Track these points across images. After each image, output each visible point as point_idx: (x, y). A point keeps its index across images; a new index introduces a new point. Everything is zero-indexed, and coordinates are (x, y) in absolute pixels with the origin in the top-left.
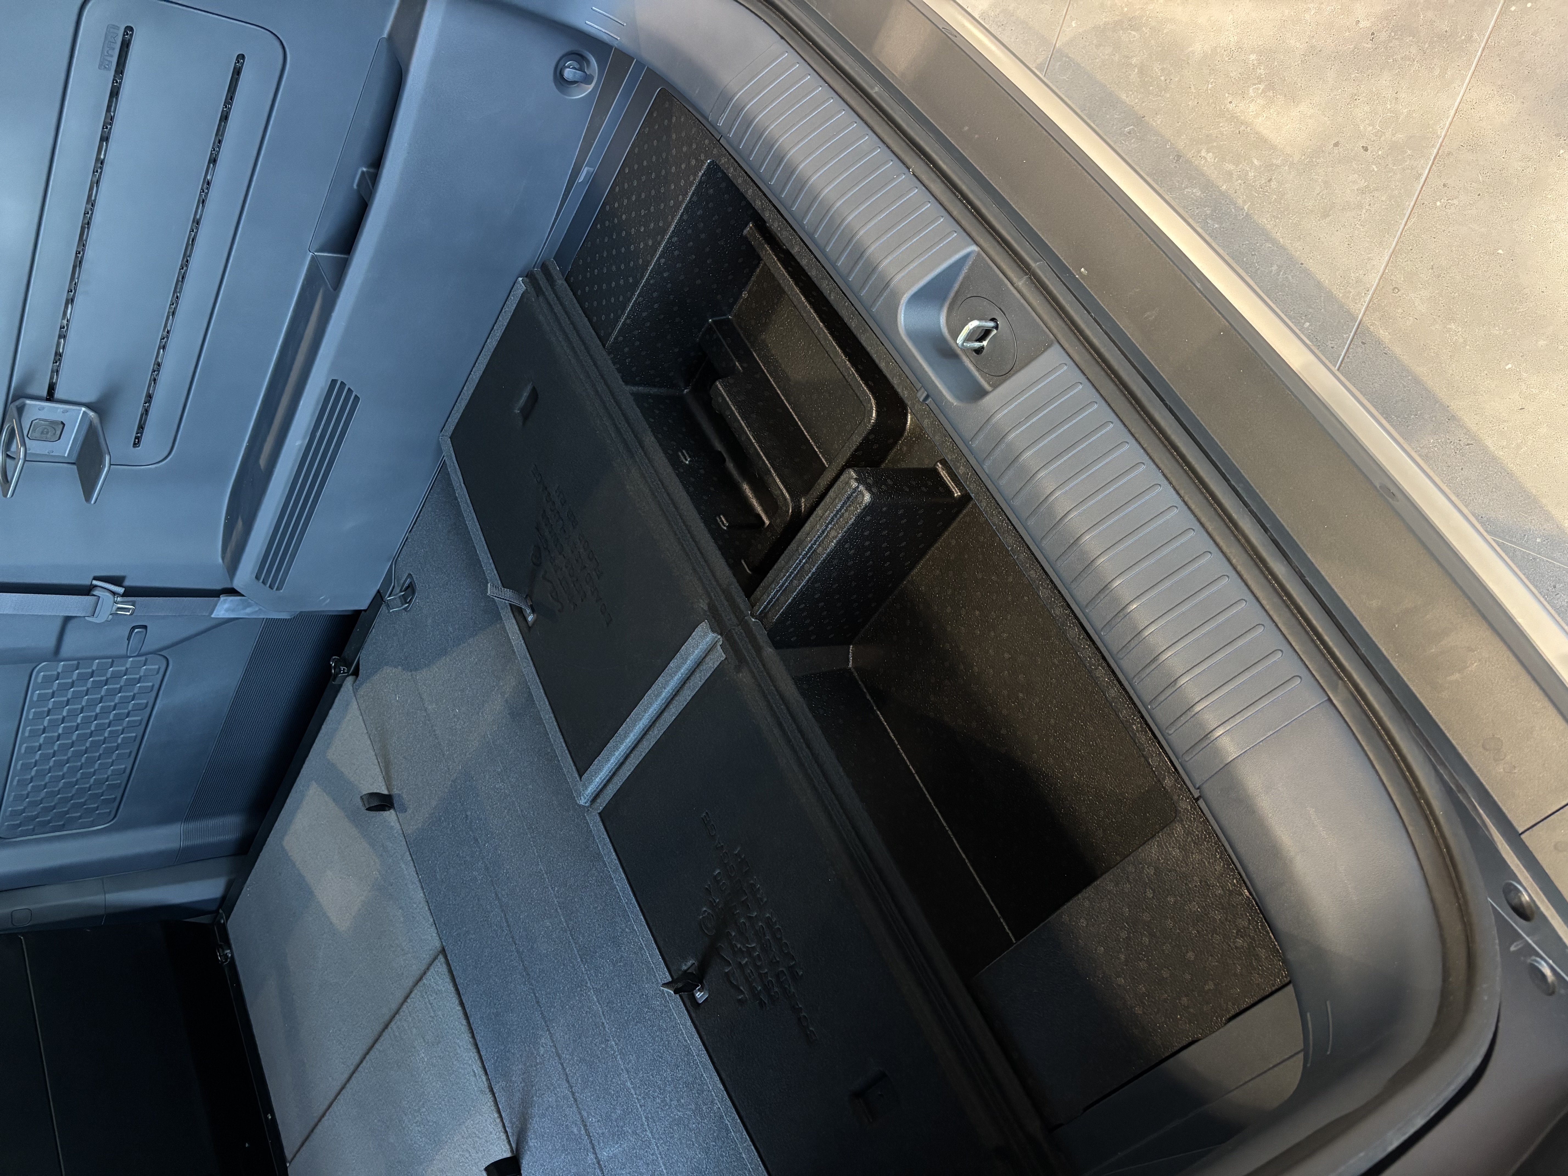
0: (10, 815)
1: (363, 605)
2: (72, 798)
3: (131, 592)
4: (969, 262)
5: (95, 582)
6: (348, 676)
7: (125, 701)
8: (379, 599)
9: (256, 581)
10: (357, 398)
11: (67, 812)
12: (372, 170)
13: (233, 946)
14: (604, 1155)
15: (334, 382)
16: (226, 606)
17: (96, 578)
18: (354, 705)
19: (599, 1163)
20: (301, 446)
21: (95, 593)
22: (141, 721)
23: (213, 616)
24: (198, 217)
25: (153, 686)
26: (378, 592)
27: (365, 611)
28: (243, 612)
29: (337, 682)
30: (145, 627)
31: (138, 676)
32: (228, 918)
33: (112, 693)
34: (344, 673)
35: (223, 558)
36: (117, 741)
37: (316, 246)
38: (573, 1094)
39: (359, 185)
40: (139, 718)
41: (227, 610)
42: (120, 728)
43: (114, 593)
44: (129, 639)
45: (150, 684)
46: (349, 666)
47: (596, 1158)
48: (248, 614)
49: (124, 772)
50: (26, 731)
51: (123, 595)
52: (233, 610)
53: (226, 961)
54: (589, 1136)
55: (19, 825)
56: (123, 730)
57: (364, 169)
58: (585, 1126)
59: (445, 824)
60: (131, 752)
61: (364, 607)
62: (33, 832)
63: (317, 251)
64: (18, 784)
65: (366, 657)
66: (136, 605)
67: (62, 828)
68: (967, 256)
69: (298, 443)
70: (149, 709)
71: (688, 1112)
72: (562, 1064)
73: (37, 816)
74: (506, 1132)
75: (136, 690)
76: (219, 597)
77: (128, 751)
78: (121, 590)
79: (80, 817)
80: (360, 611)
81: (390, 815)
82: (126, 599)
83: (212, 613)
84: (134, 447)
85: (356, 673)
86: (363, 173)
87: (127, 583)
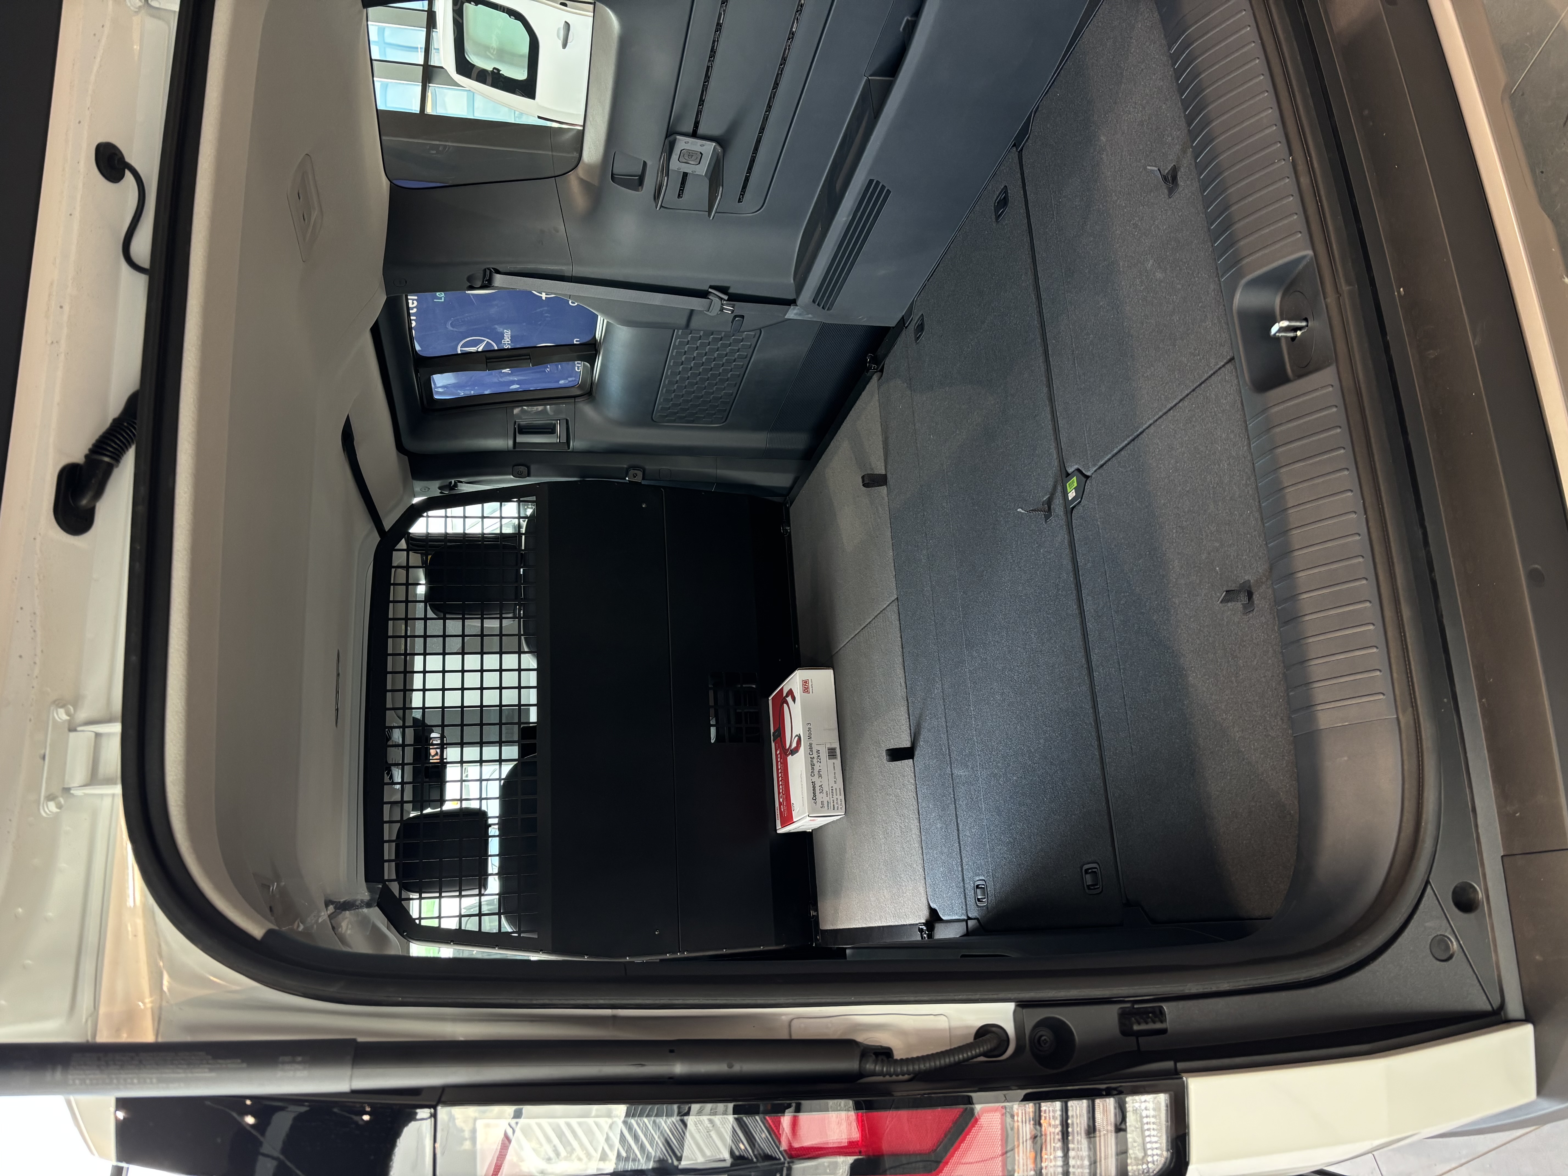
0: (661, 410)
1: (892, 324)
2: (699, 405)
3: (734, 298)
4: (1304, 263)
5: (710, 290)
6: (876, 372)
7: (733, 352)
8: (902, 323)
9: (813, 304)
10: (889, 192)
11: (696, 413)
12: (913, 19)
13: (791, 525)
14: (955, 772)
15: (871, 181)
16: (795, 311)
17: (711, 287)
18: (876, 397)
19: (952, 775)
20: (847, 221)
21: (710, 297)
22: (743, 365)
23: (786, 317)
24: (786, 56)
25: (751, 345)
26: (903, 317)
27: (893, 327)
28: (806, 316)
29: (869, 374)
30: (743, 317)
31: (741, 338)
32: (791, 505)
33: (725, 346)
34: (874, 369)
35: (794, 280)
36: (727, 376)
37: (871, 72)
38: (947, 727)
39: (904, 29)
40: (742, 363)
41: (796, 314)
42: (730, 368)
43: (721, 299)
44: (732, 322)
45: (749, 343)
46: (878, 364)
47: (951, 771)
48: (810, 318)
49: (732, 395)
50: (670, 362)
51: (728, 300)
52: (800, 315)
53: (786, 534)
54: (950, 758)
55: (666, 416)
56: (731, 369)
57: (909, 18)
58: (949, 749)
59: (911, 513)
60: (736, 384)
61: (894, 326)
62: (674, 421)
63: (871, 76)
64: (666, 392)
65: (890, 363)
66: (736, 307)
67: (692, 422)
68: (1304, 257)
69: (844, 219)
70: (748, 359)
71: (1001, 773)
72: (944, 705)
73: (677, 413)
74: (910, 729)
75: (740, 346)
76: (790, 305)
77: (734, 383)
78: (726, 297)
79: (704, 418)
80: (889, 328)
81: (883, 490)
82: (728, 302)
83: (785, 315)
84: (738, 202)
85: (882, 371)
86: (908, 20)
87: (731, 291)
